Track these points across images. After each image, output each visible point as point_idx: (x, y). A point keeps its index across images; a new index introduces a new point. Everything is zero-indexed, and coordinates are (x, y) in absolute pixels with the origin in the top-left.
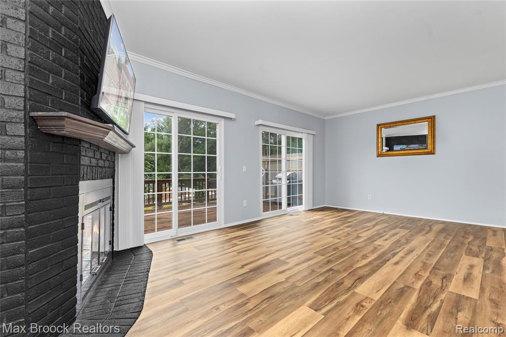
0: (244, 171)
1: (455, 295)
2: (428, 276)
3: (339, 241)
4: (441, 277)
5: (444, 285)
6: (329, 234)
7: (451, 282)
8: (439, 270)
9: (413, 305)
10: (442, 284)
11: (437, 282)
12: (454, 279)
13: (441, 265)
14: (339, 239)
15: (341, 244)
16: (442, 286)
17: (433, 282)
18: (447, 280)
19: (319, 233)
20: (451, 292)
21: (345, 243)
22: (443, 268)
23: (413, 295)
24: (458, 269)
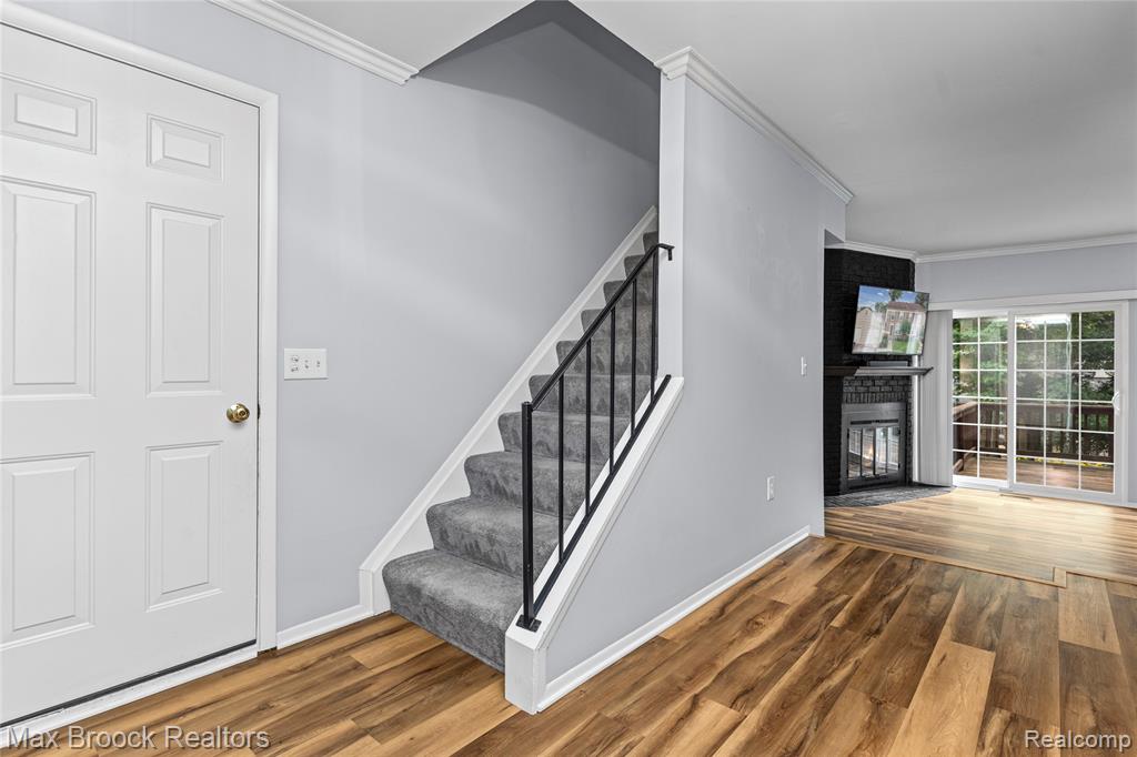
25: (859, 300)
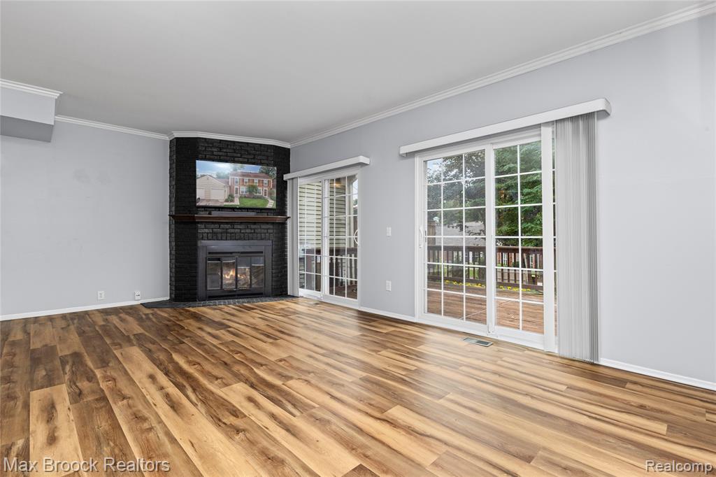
0: (390, 228)
1: (56, 383)
2: (99, 385)
4: (85, 392)
5: (74, 387)
7: (69, 393)
8: (97, 400)
9: (85, 361)
10: (77, 386)
11: (84, 385)
12: (67, 399)
13: (101, 408)
16: (75, 384)
17: (87, 382)
18: (75, 393)
20: (63, 383)
22: (94, 406)
23: (94, 365)
24: (72, 418)
25: (197, 169)
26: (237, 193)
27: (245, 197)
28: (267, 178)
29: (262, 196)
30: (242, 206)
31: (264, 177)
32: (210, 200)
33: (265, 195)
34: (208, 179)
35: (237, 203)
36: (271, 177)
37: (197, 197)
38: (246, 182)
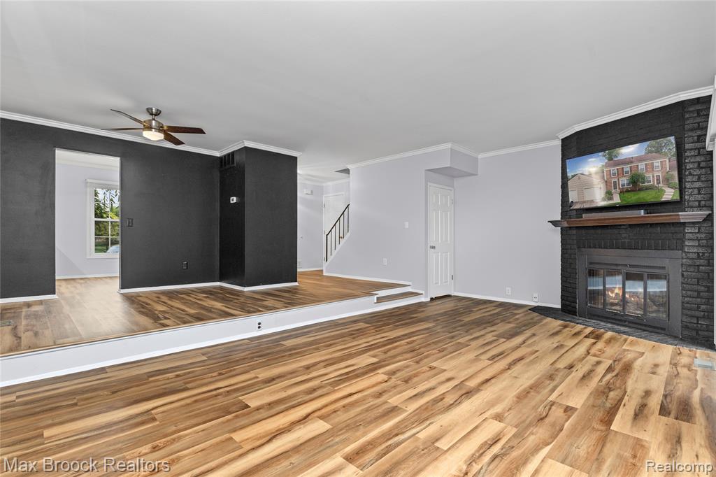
3: (434, 364)
6: (449, 380)
14: (432, 368)
15: (431, 358)
19: (472, 384)
21: (426, 360)
26: (615, 188)
27: (628, 191)
28: (660, 158)
29: (653, 185)
30: (624, 203)
31: (654, 158)
32: (584, 202)
33: (658, 183)
34: (579, 178)
35: (617, 200)
36: (665, 155)
37: (570, 200)
38: (627, 172)
